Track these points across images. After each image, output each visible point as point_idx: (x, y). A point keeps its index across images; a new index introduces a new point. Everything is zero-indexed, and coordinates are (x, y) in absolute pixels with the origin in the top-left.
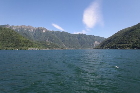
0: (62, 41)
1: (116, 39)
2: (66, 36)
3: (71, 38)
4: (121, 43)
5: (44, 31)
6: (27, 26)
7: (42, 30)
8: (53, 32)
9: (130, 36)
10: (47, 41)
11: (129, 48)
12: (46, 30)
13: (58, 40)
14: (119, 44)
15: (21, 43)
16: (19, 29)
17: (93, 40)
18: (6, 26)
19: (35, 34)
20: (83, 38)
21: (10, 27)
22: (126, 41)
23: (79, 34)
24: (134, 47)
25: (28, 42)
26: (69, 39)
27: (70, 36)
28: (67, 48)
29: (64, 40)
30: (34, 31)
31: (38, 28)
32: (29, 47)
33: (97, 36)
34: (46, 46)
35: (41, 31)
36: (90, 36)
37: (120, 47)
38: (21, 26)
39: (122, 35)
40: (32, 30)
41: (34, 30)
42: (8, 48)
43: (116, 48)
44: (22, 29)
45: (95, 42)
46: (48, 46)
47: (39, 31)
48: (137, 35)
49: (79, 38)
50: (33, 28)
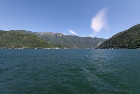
0: (73, 43)
1: (111, 40)
2: (76, 39)
3: (80, 40)
4: (114, 44)
5: (61, 36)
6: (50, 32)
7: (59, 35)
8: (67, 36)
9: (122, 38)
10: (62, 42)
11: (118, 48)
12: (62, 35)
13: (70, 41)
14: (112, 44)
15: (39, 44)
16: (45, 34)
17: (97, 41)
18: (36, 33)
19: (55, 38)
20: (89, 40)
21: (39, 34)
22: (118, 42)
23: (87, 37)
24: (123, 47)
25: (44, 43)
28: (76, 48)
29: (75, 42)
30: (54, 36)
32: (45, 47)
34: (59, 46)
36: (95, 38)
37: (112, 47)
38: (46, 33)
39: (117, 37)
40: (53, 35)
41: (54, 34)
42: (31, 48)
43: (109, 48)
44: (46, 35)
45: (99, 43)
46: (61, 46)
47: (57, 35)
48: (128, 37)
49: (86, 40)
50: (53, 33)
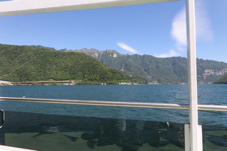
0: (145, 70)
2: (150, 62)
3: (160, 65)
5: (115, 56)
6: (89, 49)
8: (128, 56)
10: (122, 70)
12: (118, 54)
19: (102, 61)
20: (181, 64)
26: (157, 67)
27: (158, 62)
29: (148, 69)
30: (99, 56)
31: (106, 51)
33: (207, 60)
35: (111, 55)
38: (81, 50)
40: (97, 55)
41: (99, 54)
46: (133, 78)
47: (107, 54)
49: (174, 64)
50: (98, 51)
